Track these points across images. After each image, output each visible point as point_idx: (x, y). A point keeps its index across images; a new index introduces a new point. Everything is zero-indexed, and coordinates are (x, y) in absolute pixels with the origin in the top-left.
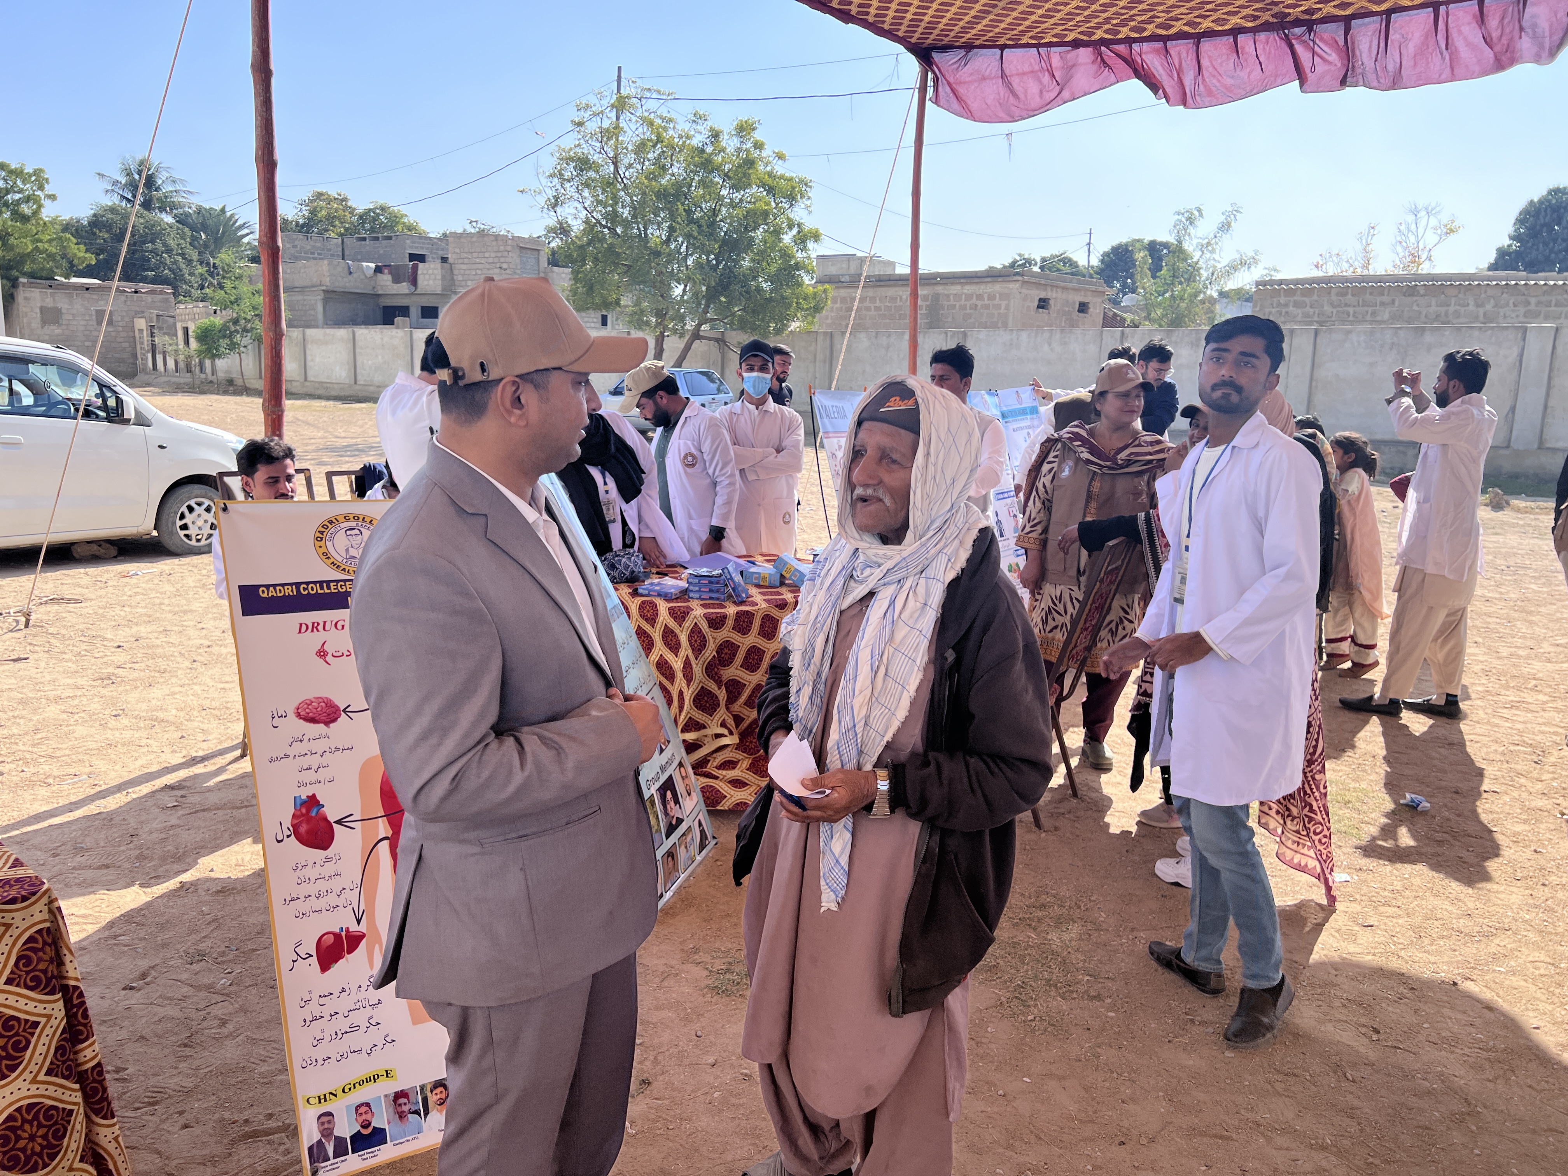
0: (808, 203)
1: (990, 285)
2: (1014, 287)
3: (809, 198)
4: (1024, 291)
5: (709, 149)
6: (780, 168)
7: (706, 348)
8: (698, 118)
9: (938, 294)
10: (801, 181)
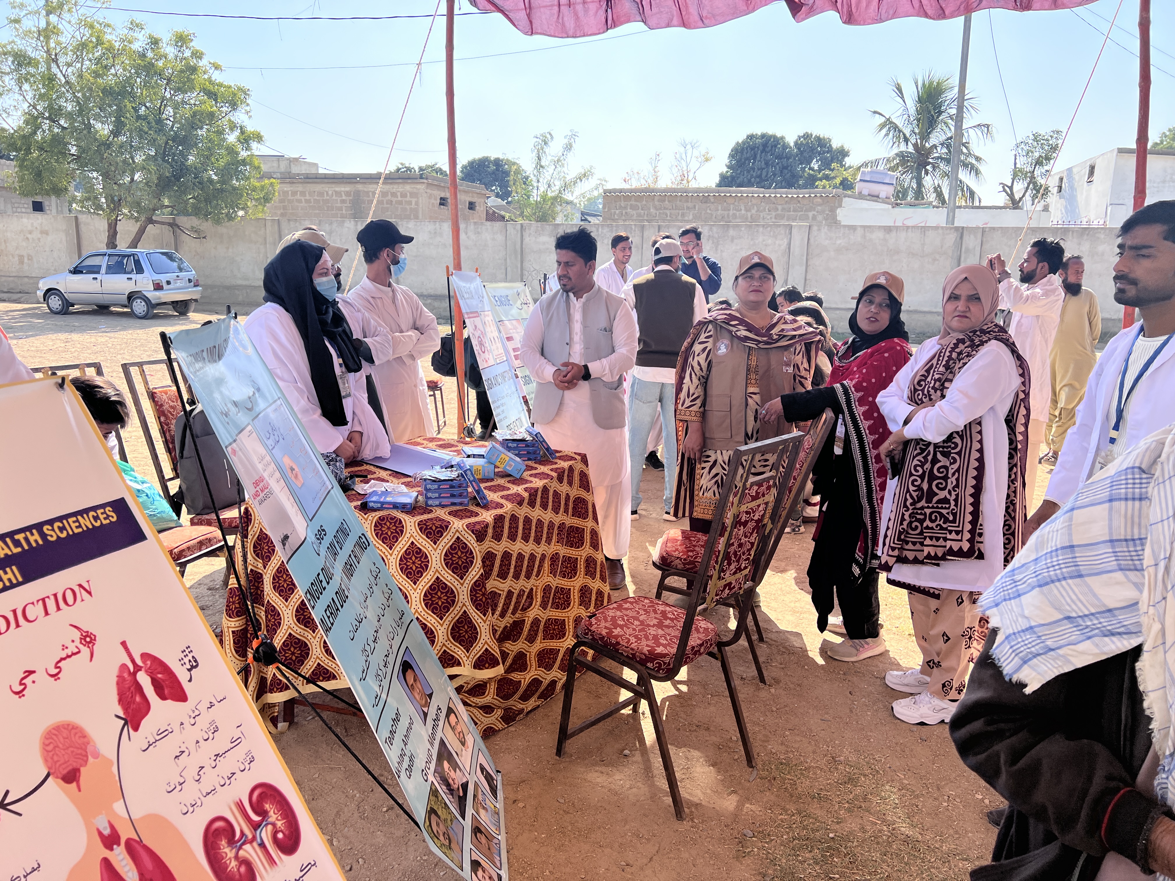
0: (248, 108)
1: (401, 186)
2: (421, 187)
3: (248, 105)
4: (428, 191)
5: (150, 54)
6: (217, 76)
7: (158, 231)
8: (135, 26)
9: (359, 191)
10: (240, 89)
